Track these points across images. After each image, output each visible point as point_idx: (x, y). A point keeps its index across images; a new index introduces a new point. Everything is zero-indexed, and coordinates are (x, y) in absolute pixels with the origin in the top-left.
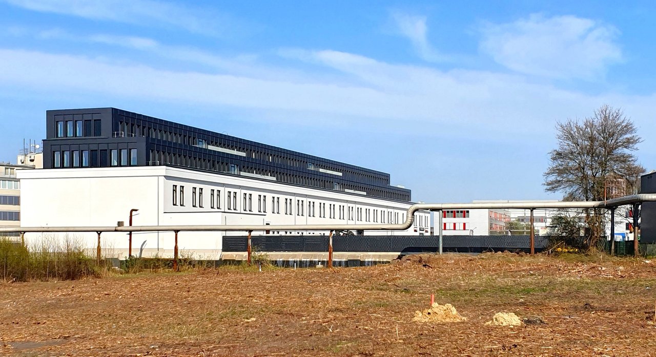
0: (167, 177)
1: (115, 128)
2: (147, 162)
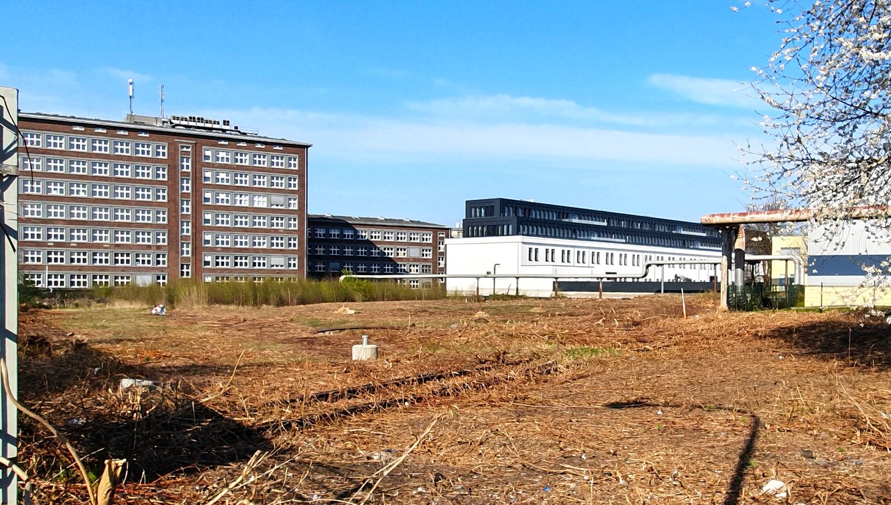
0: (523, 243)
1: (503, 211)
2: (517, 233)
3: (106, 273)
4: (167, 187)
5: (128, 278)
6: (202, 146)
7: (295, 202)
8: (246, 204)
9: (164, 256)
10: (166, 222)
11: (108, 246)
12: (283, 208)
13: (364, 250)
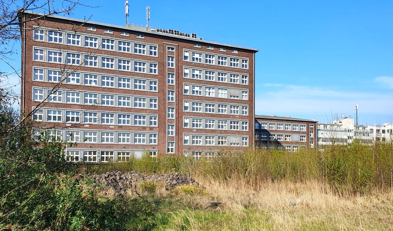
3: (111, 150)
4: (157, 80)
5: (128, 154)
6: (183, 48)
7: (246, 94)
8: (213, 95)
9: (155, 136)
10: (157, 109)
11: (113, 127)
12: (238, 99)
13: (265, 136)
